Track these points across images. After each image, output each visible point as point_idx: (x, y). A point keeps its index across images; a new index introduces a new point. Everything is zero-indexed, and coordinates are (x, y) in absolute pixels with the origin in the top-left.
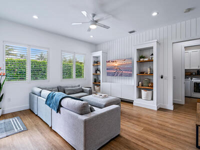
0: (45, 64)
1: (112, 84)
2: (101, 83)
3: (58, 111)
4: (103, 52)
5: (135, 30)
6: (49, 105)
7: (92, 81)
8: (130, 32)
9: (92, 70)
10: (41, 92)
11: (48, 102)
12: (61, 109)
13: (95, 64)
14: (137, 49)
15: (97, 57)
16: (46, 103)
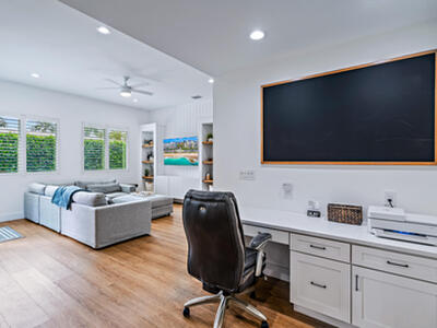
0: (51, 143)
1: (171, 178)
2: (155, 177)
3: (69, 207)
4: (157, 125)
5: (200, 95)
6: (57, 203)
7: (141, 174)
8: (195, 98)
9: (141, 155)
10: (44, 189)
11: (56, 200)
12: (73, 205)
13: (147, 145)
14: (204, 125)
15: (151, 133)
16: (53, 201)
